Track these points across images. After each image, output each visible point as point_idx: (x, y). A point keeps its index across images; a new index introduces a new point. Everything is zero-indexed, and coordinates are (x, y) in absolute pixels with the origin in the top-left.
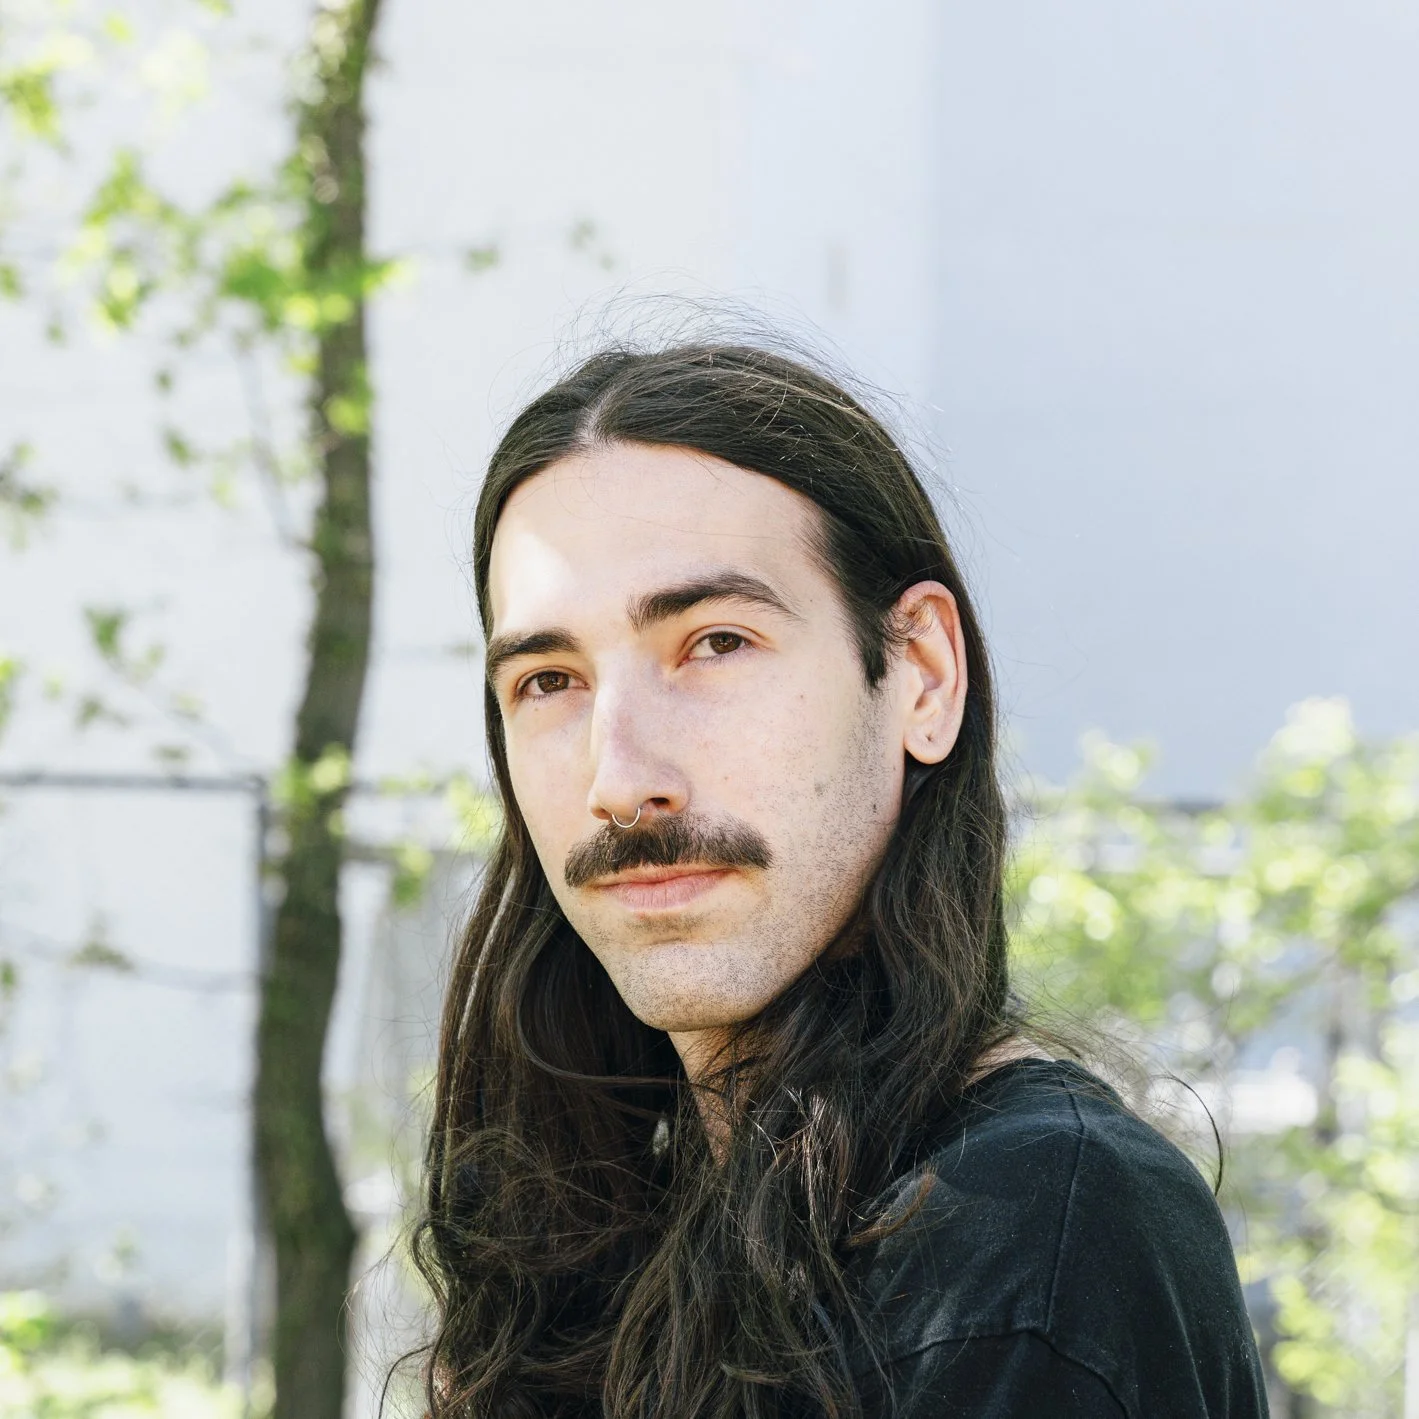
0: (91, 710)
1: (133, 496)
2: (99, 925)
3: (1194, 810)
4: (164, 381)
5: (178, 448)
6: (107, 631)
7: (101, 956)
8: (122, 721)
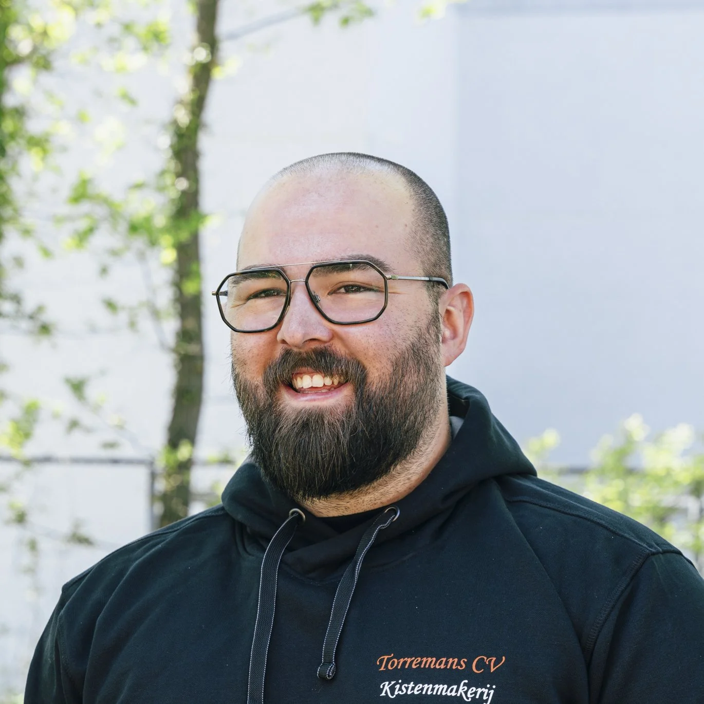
0: (74, 424)
1: (93, 329)
2: (77, 525)
4: (104, 271)
5: (111, 305)
6: (77, 387)
7: (79, 539)
8: (88, 430)
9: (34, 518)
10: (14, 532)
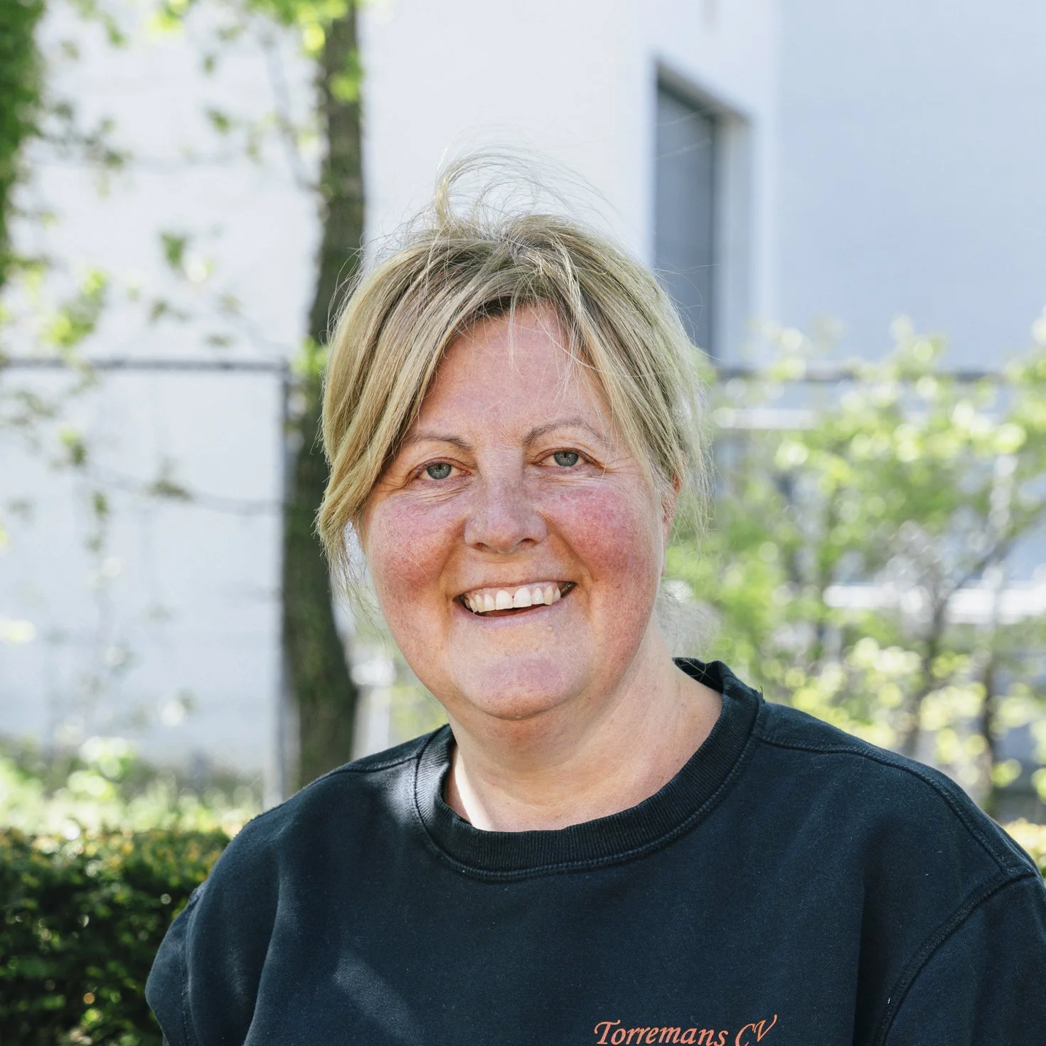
0: (160, 309)
1: (191, 158)
2: (167, 465)
3: (969, 378)
4: (209, 64)
5: (220, 121)
6: (175, 250)
7: (169, 490)
8: (183, 317)
9: (98, 457)
10: (69, 479)
